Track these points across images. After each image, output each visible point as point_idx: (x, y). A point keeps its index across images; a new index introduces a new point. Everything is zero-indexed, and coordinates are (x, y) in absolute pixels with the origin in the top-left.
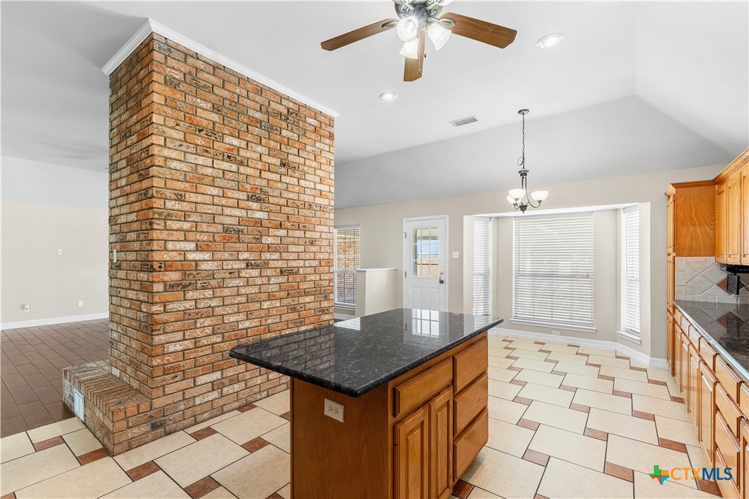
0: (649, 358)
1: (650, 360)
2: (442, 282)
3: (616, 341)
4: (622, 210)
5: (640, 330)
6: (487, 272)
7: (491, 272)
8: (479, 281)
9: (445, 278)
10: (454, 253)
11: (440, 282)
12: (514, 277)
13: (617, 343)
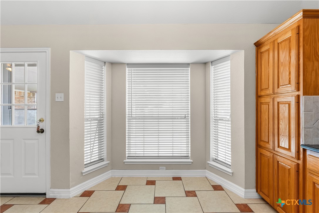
0: (244, 190)
1: (245, 192)
2: (41, 131)
3: (205, 169)
4: (210, 63)
5: (231, 163)
6: (102, 116)
7: (105, 116)
8: (90, 127)
9: (46, 126)
10: (57, 95)
11: (38, 132)
12: (127, 120)
13: (206, 170)
